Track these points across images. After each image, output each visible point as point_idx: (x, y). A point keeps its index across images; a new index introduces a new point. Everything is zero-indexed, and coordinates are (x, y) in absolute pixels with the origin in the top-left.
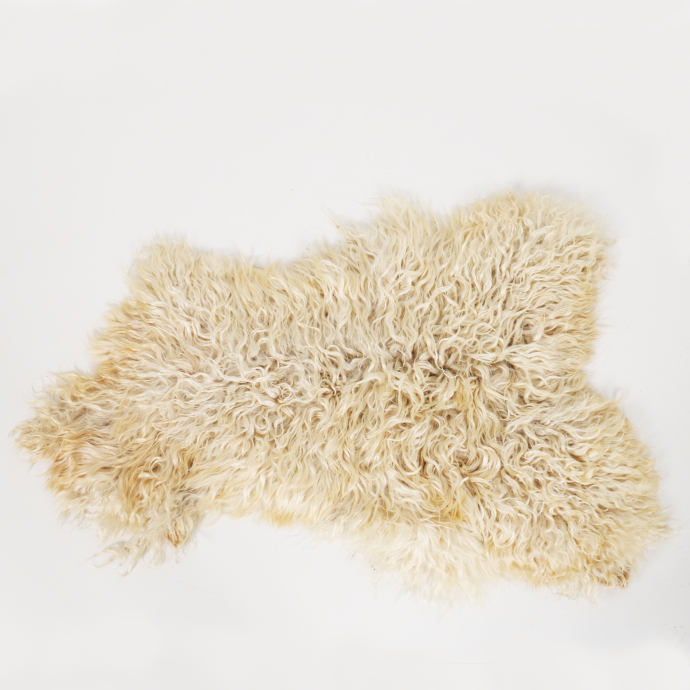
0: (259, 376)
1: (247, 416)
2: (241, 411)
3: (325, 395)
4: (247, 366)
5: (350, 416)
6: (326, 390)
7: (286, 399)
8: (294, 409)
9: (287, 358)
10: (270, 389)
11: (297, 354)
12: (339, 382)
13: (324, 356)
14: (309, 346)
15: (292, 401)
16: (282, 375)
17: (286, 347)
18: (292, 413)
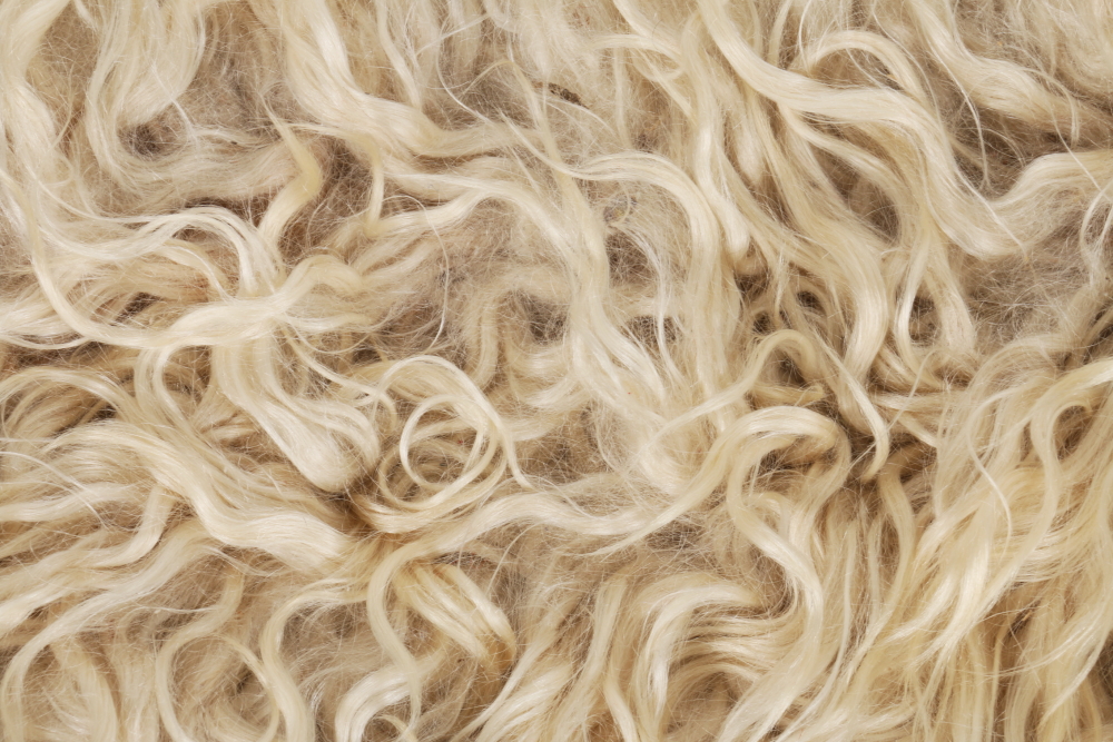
0: (200, 293)
1: (94, 643)
2: (39, 598)
3: (781, 468)
4: (85, 197)
5: (1009, 661)
6: (797, 422)
7: (442, 498)
8: (509, 590)
9: (446, 142)
10: (299, 404)
11: (536, 104)
12: (909, 364)
13: (776, 125)
14: (643, 36)
15: (494, 516)
16: (400, 284)
17: (433, 40)
18: (496, 619)
